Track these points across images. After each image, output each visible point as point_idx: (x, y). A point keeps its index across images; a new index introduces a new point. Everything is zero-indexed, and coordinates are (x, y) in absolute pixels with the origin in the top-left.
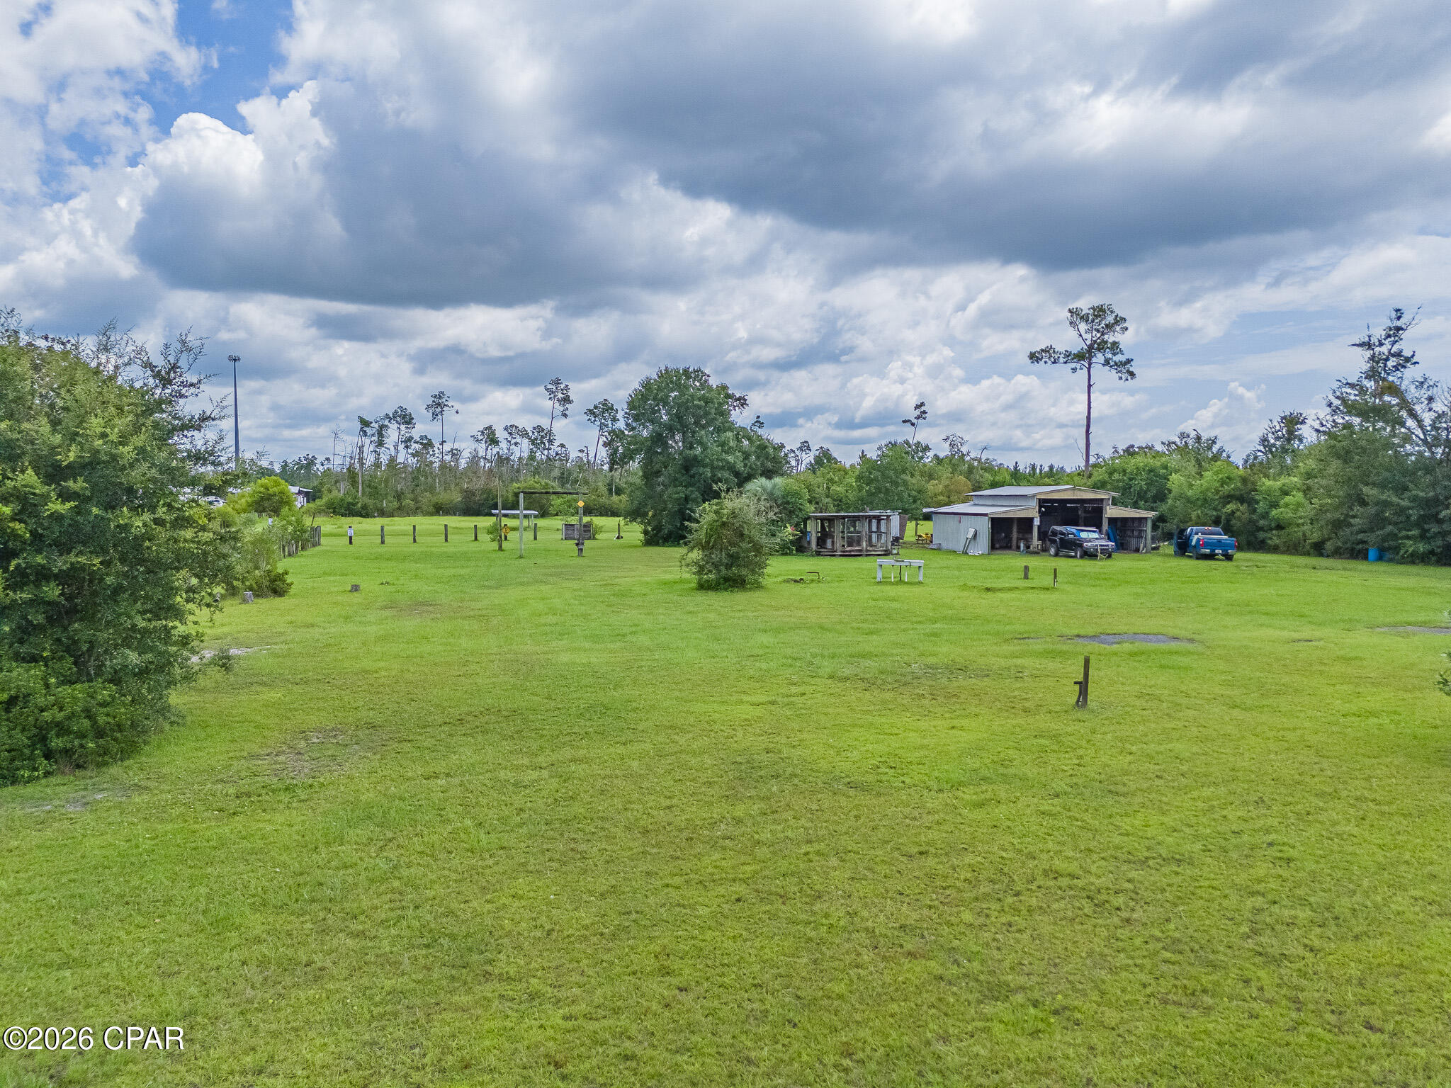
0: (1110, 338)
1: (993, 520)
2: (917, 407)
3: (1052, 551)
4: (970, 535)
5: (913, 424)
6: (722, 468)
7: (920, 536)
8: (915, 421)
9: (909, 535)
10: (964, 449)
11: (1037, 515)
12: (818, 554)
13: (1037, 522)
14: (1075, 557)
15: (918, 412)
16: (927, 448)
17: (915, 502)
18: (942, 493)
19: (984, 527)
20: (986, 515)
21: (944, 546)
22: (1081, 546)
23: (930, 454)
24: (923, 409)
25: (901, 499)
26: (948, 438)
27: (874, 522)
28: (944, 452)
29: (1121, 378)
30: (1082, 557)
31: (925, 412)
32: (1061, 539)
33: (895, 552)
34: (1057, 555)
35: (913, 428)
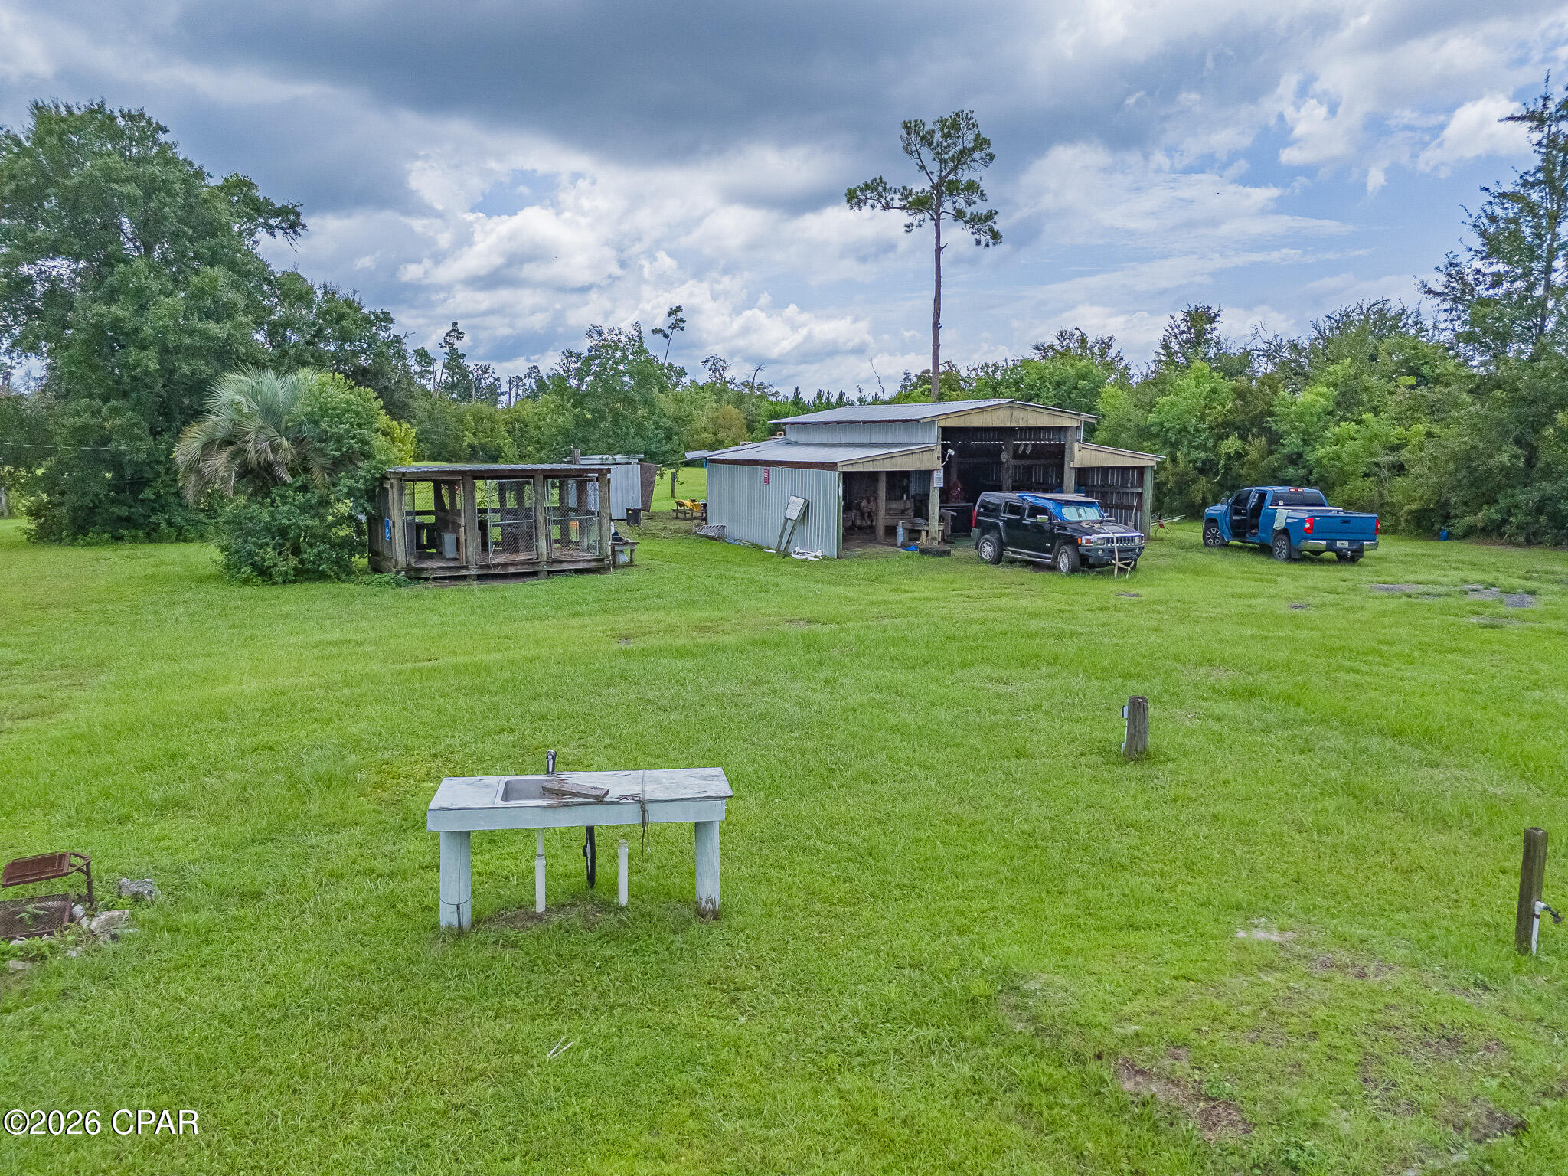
0: (964, 176)
1: (848, 477)
2: (671, 313)
3: (988, 551)
4: (794, 513)
5: (666, 336)
6: (194, 352)
7: (680, 504)
8: (668, 331)
9: (661, 502)
10: (727, 375)
11: (939, 465)
12: (415, 576)
13: (938, 481)
14: (1053, 568)
15: (672, 320)
16: (682, 373)
17: (668, 438)
18: (705, 429)
19: (829, 492)
20: (831, 466)
21: (732, 531)
22: (1072, 541)
23: (686, 380)
24: (679, 315)
25: (640, 434)
26: (707, 360)
27: (572, 485)
28: (704, 377)
29: (978, 243)
30: (1073, 570)
31: (682, 320)
32: (1008, 523)
33: (623, 558)
34: (998, 560)
35: (666, 341)
